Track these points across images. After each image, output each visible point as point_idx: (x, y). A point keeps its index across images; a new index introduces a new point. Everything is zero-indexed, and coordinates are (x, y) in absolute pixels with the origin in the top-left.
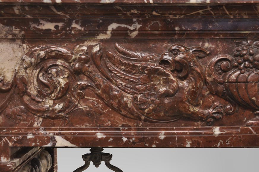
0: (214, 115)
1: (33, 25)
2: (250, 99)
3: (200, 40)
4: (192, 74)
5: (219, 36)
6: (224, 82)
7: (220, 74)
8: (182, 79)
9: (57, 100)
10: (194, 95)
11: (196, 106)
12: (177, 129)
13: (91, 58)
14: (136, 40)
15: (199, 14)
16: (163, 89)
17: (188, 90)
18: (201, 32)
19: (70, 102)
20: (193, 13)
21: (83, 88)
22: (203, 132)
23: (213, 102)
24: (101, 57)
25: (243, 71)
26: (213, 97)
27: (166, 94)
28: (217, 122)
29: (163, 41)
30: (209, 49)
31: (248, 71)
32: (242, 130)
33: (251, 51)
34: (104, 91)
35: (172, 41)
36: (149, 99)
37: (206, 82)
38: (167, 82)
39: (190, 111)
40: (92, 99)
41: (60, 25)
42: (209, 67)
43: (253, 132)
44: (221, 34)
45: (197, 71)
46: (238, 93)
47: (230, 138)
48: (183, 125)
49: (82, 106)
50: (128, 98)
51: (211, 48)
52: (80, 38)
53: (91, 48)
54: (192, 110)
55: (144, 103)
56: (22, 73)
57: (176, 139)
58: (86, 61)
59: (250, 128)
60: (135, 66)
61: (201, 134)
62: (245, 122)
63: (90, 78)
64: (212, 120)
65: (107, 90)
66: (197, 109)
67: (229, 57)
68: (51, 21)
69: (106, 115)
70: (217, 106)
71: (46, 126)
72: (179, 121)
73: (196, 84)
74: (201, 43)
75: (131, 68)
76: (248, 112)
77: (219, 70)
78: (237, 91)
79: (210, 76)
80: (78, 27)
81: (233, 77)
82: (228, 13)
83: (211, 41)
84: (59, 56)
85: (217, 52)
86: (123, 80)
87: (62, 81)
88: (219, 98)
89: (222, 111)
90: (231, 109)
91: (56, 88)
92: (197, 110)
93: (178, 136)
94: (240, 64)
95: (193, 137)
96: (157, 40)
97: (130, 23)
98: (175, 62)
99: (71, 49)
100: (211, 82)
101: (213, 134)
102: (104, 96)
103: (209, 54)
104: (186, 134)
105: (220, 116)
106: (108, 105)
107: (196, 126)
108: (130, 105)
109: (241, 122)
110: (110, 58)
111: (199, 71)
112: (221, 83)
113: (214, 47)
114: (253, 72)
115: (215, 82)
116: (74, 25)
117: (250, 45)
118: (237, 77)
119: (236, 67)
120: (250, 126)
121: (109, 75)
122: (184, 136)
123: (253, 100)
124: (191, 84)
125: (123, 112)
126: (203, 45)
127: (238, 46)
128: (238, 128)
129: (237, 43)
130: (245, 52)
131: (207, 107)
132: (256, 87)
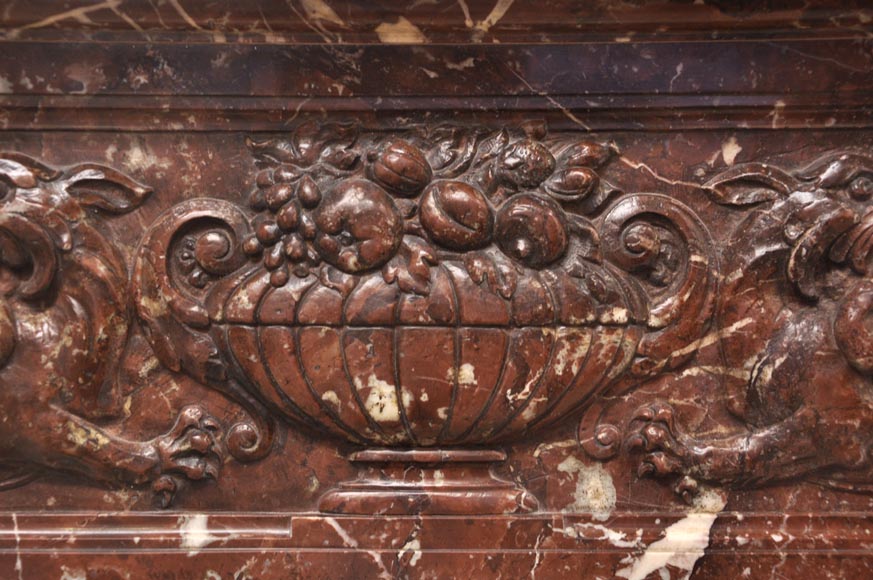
0: (182, 463)
2: (317, 399)
3: (105, 135)
4: (74, 283)
5: (183, 120)
6: (211, 320)
7: (198, 285)
10: (89, 376)
11: (104, 420)
12: (23, 523)
15: (74, 24)
17: (56, 352)
18: (103, 102)
20: (51, 20)
22: (136, 533)
23: (179, 406)
25: (280, 273)
26: (175, 386)
28: (193, 492)
30: (148, 176)
31: (303, 275)
32: (301, 530)
33: (307, 190)
37: (135, 318)
39: (72, 443)
42: (147, 256)
43: (347, 539)
44: (190, 111)
45: (90, 273)
46: (268, 371)
47: (251, 563)
48: (51, 502)
51: (153, 170)
54: (81, 440)
57: (19, 565)
59: (330, 520)
61: (127, 542)
62: (316, 495)
64: (179, 483)
66: (104, 437)
67: (222, 210)
70: (192, 425)
72: (33, 487)
73: (90, 329)
74: (110, 151)
76: (323, 455)
77: (192, 268)
78: (264, 361)
79: (152, 293)
81: (244, 300)
82: (191, 22)
83: (152, 139)
85: (181, 186)
88: (200, 390)
89: (217, 447)
90: (252, 439)
92: (103, 441)
93: (28, 551)
94: (268, 242)
95: (92, 558)
100: (161, 319)
101: (176, 542)
103: (147, 196)
104: (62, 543)
105: (210, 468)
107: (109, 508)
109: (296, 497)
111: (101, 269)
112: (204, 325)
113: (166, 165)
114: (321, 280)
115: (173, 318)
117: (306, 162)
118: (260, 300)
119: (255, 256)
120: (331, 513)
122: (55, 552)
123: (329, 402)
124: (68, 328)
126: (120, 158)
127: (263, 165)
128: (283, 522)
129: (258, 152)
130: (283, 192)
131: (152, 428)
132: (335, 348)
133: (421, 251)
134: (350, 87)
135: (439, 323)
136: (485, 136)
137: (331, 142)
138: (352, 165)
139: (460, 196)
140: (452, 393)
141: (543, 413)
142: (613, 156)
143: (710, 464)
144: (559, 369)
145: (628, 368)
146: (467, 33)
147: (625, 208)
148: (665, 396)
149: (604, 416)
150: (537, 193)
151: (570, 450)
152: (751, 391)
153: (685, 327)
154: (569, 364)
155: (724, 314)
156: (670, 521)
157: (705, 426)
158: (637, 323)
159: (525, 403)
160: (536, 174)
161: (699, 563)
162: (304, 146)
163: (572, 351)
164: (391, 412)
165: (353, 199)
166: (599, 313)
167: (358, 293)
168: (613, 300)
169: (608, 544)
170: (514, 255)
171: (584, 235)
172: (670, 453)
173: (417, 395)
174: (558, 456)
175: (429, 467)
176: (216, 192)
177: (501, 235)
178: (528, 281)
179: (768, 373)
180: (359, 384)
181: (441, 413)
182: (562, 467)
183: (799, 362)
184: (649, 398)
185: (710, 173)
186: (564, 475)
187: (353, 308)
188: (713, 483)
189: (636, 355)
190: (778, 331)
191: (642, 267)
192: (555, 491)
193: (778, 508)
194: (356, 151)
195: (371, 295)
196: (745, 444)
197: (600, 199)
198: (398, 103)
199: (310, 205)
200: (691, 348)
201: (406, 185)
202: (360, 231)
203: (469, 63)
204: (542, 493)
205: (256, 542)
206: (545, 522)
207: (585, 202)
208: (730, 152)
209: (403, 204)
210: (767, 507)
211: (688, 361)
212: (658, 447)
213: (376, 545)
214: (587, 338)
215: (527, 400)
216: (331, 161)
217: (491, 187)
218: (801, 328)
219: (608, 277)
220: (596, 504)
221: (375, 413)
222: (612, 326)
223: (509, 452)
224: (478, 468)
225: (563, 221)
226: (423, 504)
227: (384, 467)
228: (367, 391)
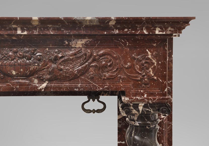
2: (8, 72)
25: (4, 61)
31: (6, 61)
32: (7, 85)
43: (12, 86)
46: (3, 70)
47: (2, 88)
59: (10, 84)
62: (9, 82)
76: (10, 78)
78: (2, 69)
81: (0, 63)
90: (2, 76)
94: (3, 58)
109: (7, 82)
114: (8, 61)
117: (6, 50)
118: (2, 63)
119: (1, 59)
127: (3, 50)
128: (5, 84)
129: (2, 49)
130: (4, 53)
132: (9, 68)
133: (17, 58)
134: (10, 43)
135: (19, 65)
136: (24, 48)
137: (9, 48)
138: (11, 50)
139: (21, 53)
140: (20, 72)
141: (30, 74)
142: (36, 50)
143: (46, 78)
144: (31, 70)
145: (38, 70)
146: (21, 38)
147: (38, 54)
148: (42, 72)
149: (36, 74)
150: (28, 53)
151: (33, 77)
152: (50, 72)
153: (44, 66)
154: (32, 69)
156: (43, 84)
157: (46, 75)
158: (39, 65)
159: (28, 73)
160: (28, 51)
161: (45, 88)
162: (7, 49)
163: (32, 68)
164: (15, 74)
165: (10, 54)
166: (35, 64)
167: (11, 62)
169: (37, 86)
170: (26, 59)
171: (33, 57)
172: (42, 77)
173: (17, 72)
174: (32, 78)
175: (20, 79)
177: (23, 57)
178: (28, 61)
179: (51, 70)
180: (11, 71)
181: (20, 74)
182: (33, 79)
183: (54, 69)
184: (41, 72)
185: (46, 51)
186: (33, 80)
187: (10, 64)
188: (47, 80)
189: (39, 68)
190: (51, 66)
191: (39, 60)
192: (32, 81)
193: (53, 83)
194: (12, 49)
195: (12, 63)
196: (50, 77)
197: (35, 53)
198: (15, 45)
199: (6, 54)
200: (44, 68)
201: (15, 52)
202: (11, 56)
203: (22, 41)
205: (3, 86)
206: (31, 84)
207: (33, 54)
208: (47, 49)
209: (15, 54)
210: (52, 83)
211: (44, 69)
212: (41, 77)
213: (14, 86)
214: (33, 67)
216: (9, 50)
217: (24, 52)
218: (53, 66)
219: (35, 61)
220: (36, 82)
221: (13, 74)
222: (36, 65)
223: (28, 78)
224: (24, 79)
225: (31, 56)
226: (19, 82)
227: (15, 79)
228: (12, 72)
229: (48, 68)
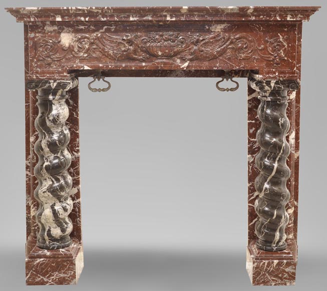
1: (76, 27)
3: (136, 32)
4: (134, 44)
5: (143, 31)
8: (130, 45)
9: (85, 53)
10: (135, 52)
11: (136, 55)
12: (129, 63)
13: (98, 38)
14: (113, 32)
16: (123, 49)
17: (132, 50)
18: (136, 29)
19: (90, 54)
21: (94, 49)
22: (139, 64)
23: (142, 54)
24: (101, 38)
25: (151, 43)
26: (142, 52)
27: (125, 51)
28: (144, 61)
29: (123, 32)
30: (140, 35)
31: (153, 43)
32: (153, 64)
34: (102, 50)
35: (127, 32)
36: (119, 52)
37: (139, 47)
38: (125, 46)
39: (133, 57)
40: (98, 53)
41: (86, 27)
42: (140, 42)
43: (157, 65)
46: (150, 51)
47: (148, 67)
48: (131, 62)
49: (94, 55)
50: (111, 52)
52: (94, 31)
53: (97, 35)
55: (116, 54)
56: (72, 44)
57: (129, 67)
58: (96, 39)
59: (155, 63)
60: (113, 41)
62: (154, 61)
63: (97, 45)
65: (103, 50)
66: (136, 56)
67: (146, 38)
68: (83, 26)
69: (103, 58)
70: (143, 56)
71: (80, 62)
72: (130, 60)
73: (135, 48)
75: (112, 42)
76: (154, 58)
77: (143, 43)
79: (140, 45)
80: (93, 28)
81: (148, 45)
83: (140, 32)
84: (86, 37)
85: (143, 36)
86: (109, 46)
87: (87, 46)
88: (144, 53)
89: (145, 57)
90: (148, 57)
91: (84, 49)
94: (150, 40)
96: (121, 32)
97: (111, 26)
98: (127, 40)
99: (90, 35)
101: (142, 65)
102: (102, 51)
103: (140, 37)
105: (145, 59)
106: (103, 55)
107: (136, 62)
108: (112, 54)
109: (152, 61)
110: (105, 38)
111: (136, 43)
112: (144, 47)
115: (142, 47)
116: (91, 27)
117: (153, 34)
119: (149, 42)
121: (104, 44)
122: (132, 66)
123: (155, 53)
124: (133, 48)
125: (109, 57)
126: (137, 34)
128: (151, 63)
129: (149, 33)
130: (151, 36)
131: (140, 56)
132: (156, 49)
133: (163, 41)
134: (157, 28)
135: (164, 47)
136: (168, 32)
137: (155, 32)
139: (166, 37)
140: (166, 53)
141: (174, 54)
142: (179, 33)
144: (175, 51)
145: (181, 51)
147: (181, 37)
148: (185, 53)
149: (179, 55)
151: (176, 58)
152: (191, 53)
153: (186, 47)
155: (189, 46)
156: (185, 63)
157: (188, 56)
158: (182, 47)
160: (173, 35)
161: (187, 66)
163: (176, 49)
165: (157, 37)
167: (158, 44)
168: (179, 45)
169: (179, 65)
171: (177, 40)
172: (185, 58)
173: (163, 53)
175: (164, 59)
176: (145, 36)
177: (170, 40)
178: (172, 44)
179: (193, 51)
183: (195, 50)
184: (183, 53)
185: (188, 35)
187: (157, 46)
188: (188, 60)
190: (193, 48)
191: (182, 43)
192: (175, 61)
194: (157, 33)
196: (191, 57)
198: (161, 29)
199: (154, 37)
201: (162, 36)
202: (158, 39)
204: (174, 61)
205: (149, 65)
206: (174, 63)
207: (177, 37)
208: (189, 33)
210: (193, 62)
211: (186, 50)
213: (159, 65)
215: (172, 53)
216: (155, 34)
217: (169, 36)
218: (195, 48)
219: (179, 43)
220: (178, 62)
221: (159, 54)
222: (179, 47)
223: (171, 58)
224: (168, 59)
225: (175, 39)
226: (163, 62)
227: (160, 59)
228: (158, 52)
229: (190, 49)
